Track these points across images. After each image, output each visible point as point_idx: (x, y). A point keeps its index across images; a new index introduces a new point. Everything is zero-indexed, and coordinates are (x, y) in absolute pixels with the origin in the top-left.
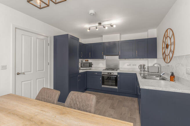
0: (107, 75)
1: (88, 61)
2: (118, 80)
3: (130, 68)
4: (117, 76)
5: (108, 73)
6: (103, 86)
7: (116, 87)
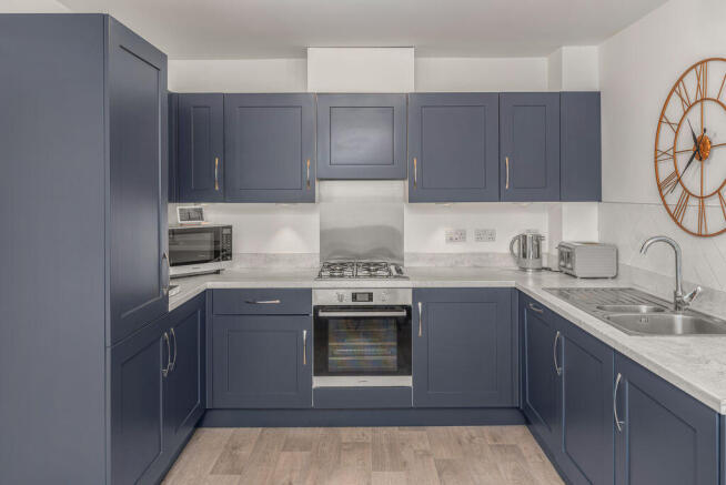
0: (348, 308)
1: (200, 215)
2: (418, 331)
3: (460, 255)
4: (408, 308)
5: (354, 297)
6: (319, 382)
7: (406, 381)
